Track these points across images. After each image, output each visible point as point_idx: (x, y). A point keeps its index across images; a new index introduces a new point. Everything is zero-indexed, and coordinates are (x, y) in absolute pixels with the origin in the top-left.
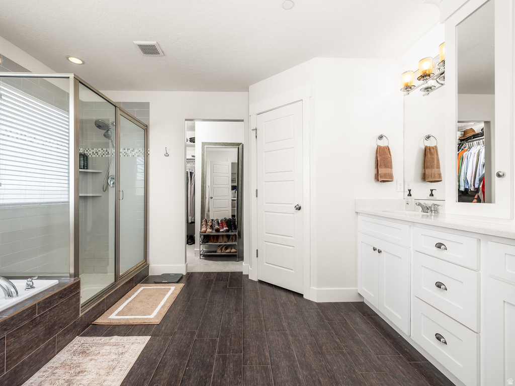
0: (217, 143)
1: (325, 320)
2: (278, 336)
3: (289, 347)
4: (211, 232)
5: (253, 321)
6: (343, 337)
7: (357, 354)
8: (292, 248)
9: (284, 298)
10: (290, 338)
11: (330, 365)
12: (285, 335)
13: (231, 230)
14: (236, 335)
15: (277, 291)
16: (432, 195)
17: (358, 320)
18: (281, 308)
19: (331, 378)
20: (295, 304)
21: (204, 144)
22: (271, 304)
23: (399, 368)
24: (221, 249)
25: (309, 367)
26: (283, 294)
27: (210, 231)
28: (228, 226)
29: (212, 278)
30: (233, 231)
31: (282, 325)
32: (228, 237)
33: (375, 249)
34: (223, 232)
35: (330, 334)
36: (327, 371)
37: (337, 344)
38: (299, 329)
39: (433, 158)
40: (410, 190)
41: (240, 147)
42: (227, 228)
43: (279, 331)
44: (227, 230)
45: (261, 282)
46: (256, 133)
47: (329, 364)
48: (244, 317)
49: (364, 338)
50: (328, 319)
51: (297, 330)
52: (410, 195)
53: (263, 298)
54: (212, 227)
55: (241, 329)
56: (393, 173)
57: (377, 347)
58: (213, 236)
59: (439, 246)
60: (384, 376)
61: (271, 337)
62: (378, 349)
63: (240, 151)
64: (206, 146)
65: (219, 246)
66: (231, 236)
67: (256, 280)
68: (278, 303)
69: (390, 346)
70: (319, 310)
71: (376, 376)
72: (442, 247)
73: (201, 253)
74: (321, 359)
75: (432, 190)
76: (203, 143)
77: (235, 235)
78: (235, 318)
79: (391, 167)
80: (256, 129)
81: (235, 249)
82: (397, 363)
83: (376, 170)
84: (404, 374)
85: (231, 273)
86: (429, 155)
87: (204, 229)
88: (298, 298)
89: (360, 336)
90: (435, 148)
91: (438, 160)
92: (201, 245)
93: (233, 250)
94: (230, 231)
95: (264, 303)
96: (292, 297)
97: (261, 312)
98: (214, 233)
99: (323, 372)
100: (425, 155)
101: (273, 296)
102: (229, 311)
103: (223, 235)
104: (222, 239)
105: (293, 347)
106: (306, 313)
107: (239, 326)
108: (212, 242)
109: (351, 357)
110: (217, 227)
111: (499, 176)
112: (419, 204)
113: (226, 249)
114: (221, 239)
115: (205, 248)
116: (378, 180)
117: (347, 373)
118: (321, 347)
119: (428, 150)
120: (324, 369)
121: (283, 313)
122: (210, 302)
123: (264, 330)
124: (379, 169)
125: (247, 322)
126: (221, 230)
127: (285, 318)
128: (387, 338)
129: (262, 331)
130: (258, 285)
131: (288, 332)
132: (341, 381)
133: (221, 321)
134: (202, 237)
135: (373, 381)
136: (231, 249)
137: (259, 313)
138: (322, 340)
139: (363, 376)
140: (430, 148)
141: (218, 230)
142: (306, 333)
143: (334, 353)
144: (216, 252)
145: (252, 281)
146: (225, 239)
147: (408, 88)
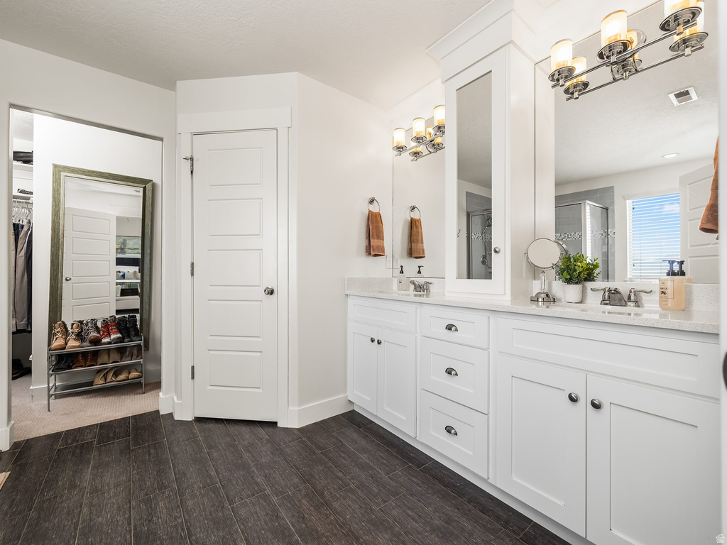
0: (93, 172)
1: (317, 451)
2: (254, 505)
3: (277, 516)
4: (79, 347)
5: (203, 496)
6: (345, 466)
7: (367, 484)
8: (259, 354)
9: (247, 437)
10: (275, 499)
11: (341, 517)
12: (266, 497)
13: (129, 337)
14: (171, 538)
15: (232, 429)
16: (419, 272)
17: (355, 435)
18: (246, 455)
19: (349, 535)
20: (267, 441)
21: (58, 170)
22: (228, 453)
23: (413, 482)
24: (105, 377)
25: (314, 534)
26: (244, 430)
27: (77, 344)
28: (120, 331)
29: (88, 438)
30: (134, 338)
31: (256, 483)
32: (122, 351)
33: (372, 340)
34: (109, 343)
35: (329, 469)
36: (340, 526)
37: (341, 480)
38: (284, 479)
39: (418, 232)
40: (402, 267)
41: (149, 186)
42: (119, 335)
43: (253, 495)
44: (118, 338)
45: (199, 420)
46: (192, 165)
47: (339, 515)
48: (182, 495)
49: (368, 458)
50: (320, 448)
51: (282, 482)
52: (402, 272)
53: (210, 447)
54: (80, 336)
55: (179, 521)
56: (385, 245)
57: (384, 464)
58: (85, 354)
59: (449, 327)
60: (403, 499)
61: (243, 512)
62: (387, 466)
63: (149, 194)
64: (63, 174)
65: (99, 371)
66: (128, 349)
67: (190, 418)
68: (240, 447)
69: (396, 457)
70: (304, 439)
71: (396, 504)
72: (453, 328)
73: (52, 392)
74: (328, 512)
75: (420, 267)
76: (55, 166)
77: (139, 346)
78: (161, 504)
79: (383, 240)
80: (192, 159)
81: (137, 371)
82: (410, 476)
83: (368, 240)
84: (420, 486)
85: (134, 417)
86: (414, 228)
87: (58, 342)
88: (270, 430)
89: (364, 457)
90: (419, 221)
91: (422, 234)
92: (49, 376)
93: (134, 374)
94: (126, 340)
95: (215, 455)
96: (261, 431)
97: (213, 473)
98: (87, 347)
99: (335, 531)
100: (411, 227)
101: (228, 439)
102: (146, 494)
103: (109, 350)
104: (106, 357)
105: (282, 513)
106: (287, 450)
107: (176, 517)
108: (82, 366)
109: (362, 491)
110: (93, 334)
111: (496, 252)
112: (413, 283)
113: (116, 375)
114: (104, 358)
115: (62, 380)
116: (370, 254)
117: (364, 517)
118: (322, 495)
119: (413, 223)
120: (335, 527)
121: (252, 461)
122: (95, 490)
123: (227, 505)
124: (371, 240)
125: (190, 503)
126: (104, 340)
127: (257, 469)
128: (391, 448)
129: (223, 507)
130: (196, 427)
131: (268, 491)
132: (361, 532)
133: (130, 524)
134: (53, 358)
135: (395, 512)
136: (130, 373)
137: (210, 477)
138: (320, 483)
139: (382, 511)
140: (415, 220)
141: (96, 342)
142: (296, 480)
143: (341, 496)
144: (91, 384)
145: (182, 423)
146: (115, 356)
147: (400, 149)
